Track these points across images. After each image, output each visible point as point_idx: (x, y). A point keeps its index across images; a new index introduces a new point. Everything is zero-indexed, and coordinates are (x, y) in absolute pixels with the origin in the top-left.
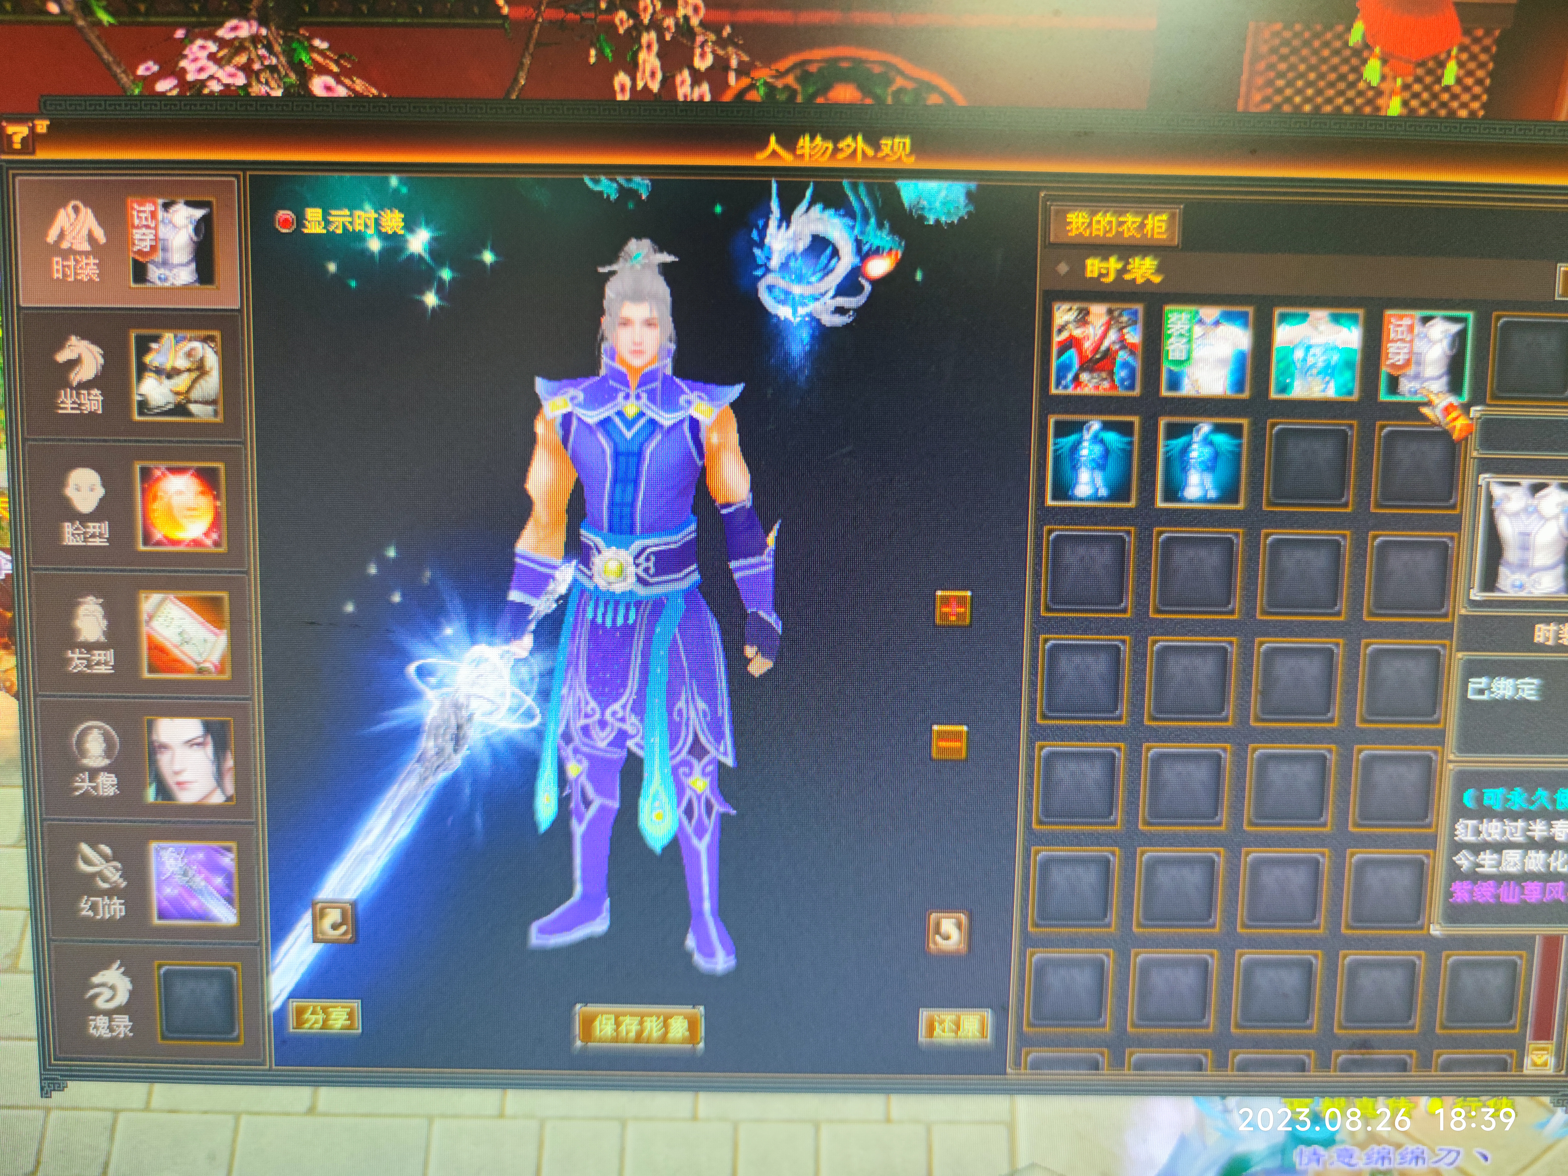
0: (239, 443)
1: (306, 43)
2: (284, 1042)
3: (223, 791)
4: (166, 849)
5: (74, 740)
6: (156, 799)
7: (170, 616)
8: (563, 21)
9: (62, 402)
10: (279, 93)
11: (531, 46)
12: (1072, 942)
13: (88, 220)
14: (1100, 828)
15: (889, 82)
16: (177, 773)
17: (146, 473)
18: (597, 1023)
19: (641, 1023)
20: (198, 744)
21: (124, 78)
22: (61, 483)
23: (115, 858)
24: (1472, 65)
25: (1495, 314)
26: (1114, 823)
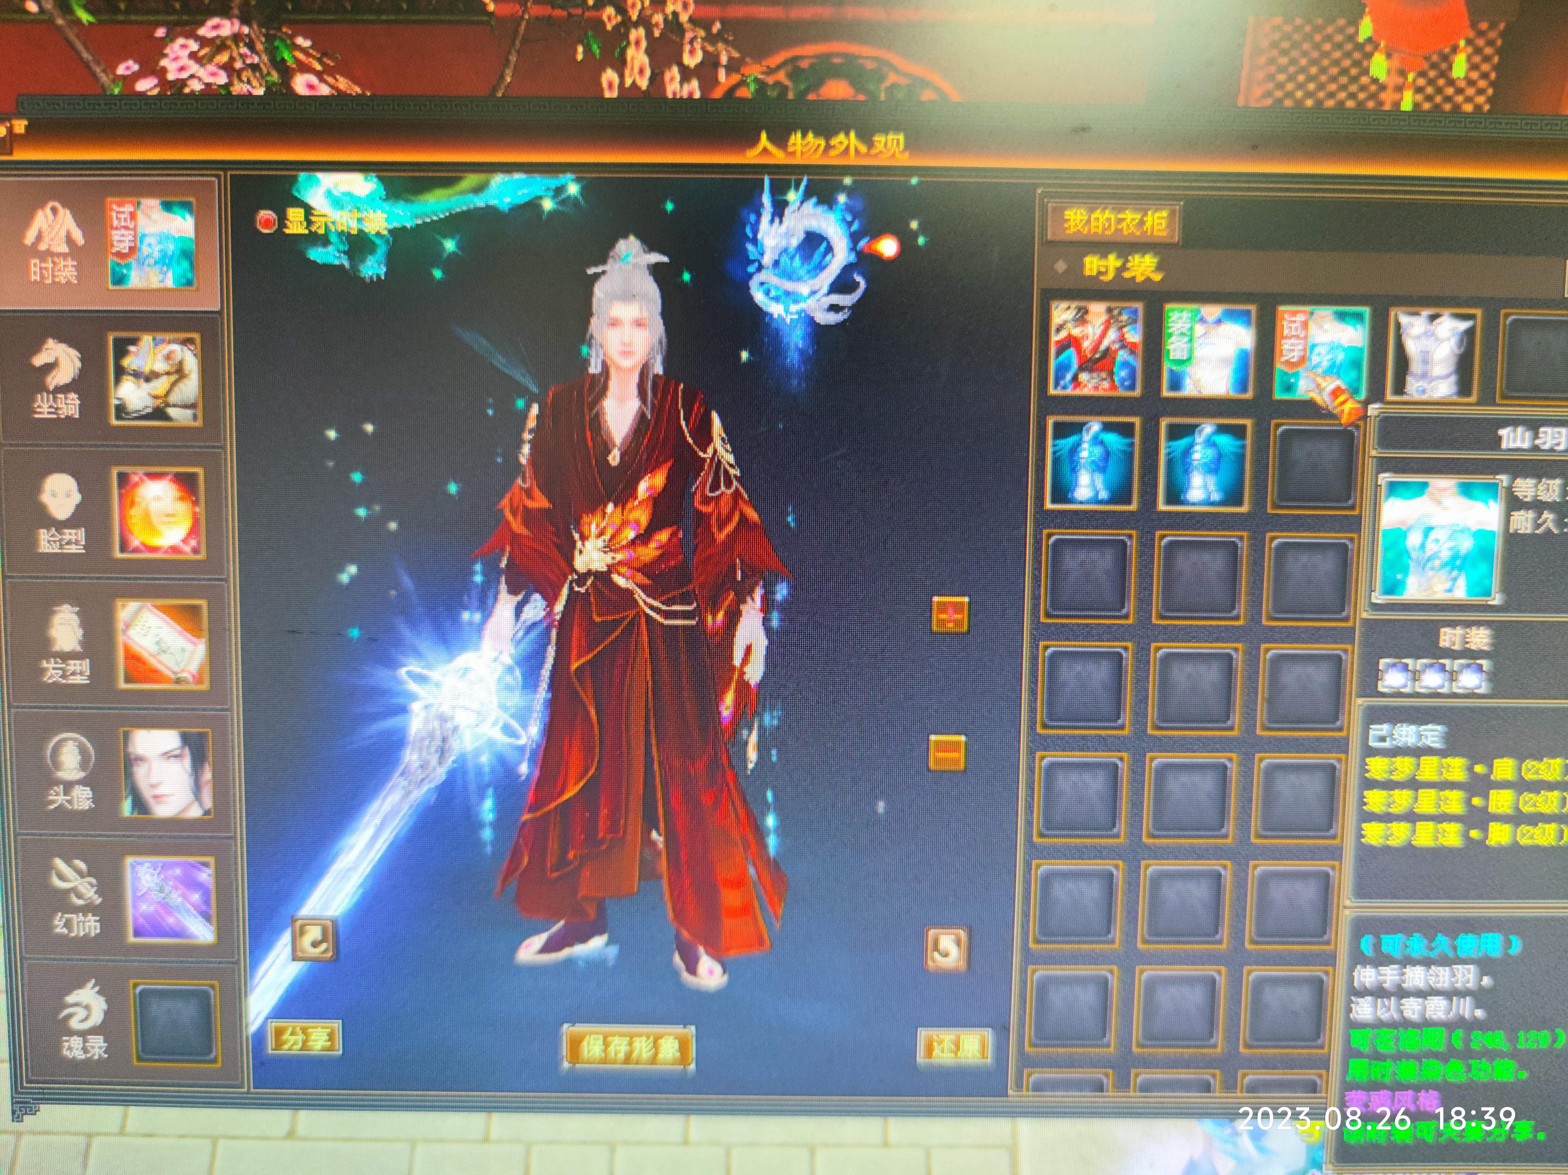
0: (219, 447)
1: (288, 41)
2: (262, 1064)
3: (201, 804)
4: (141, 864)
5: (49, 752)
6: (132, 813)
7: (147, 625)
8: (550, 17)
9: (39, 407)
10: (260, 92)
11: (518, 43)
12: (1074, 959)
13: (66, 221)
14: (1103, 841)
15: (881, 78)
16: (153, 786)
17: (123, 479)
18: (585, 1043)
19: (630, 1044)
20: (176, 756)
21: (104, 78)
22: (37, 489)
23: (90, 874)
24: (1477, 59)
25: (1503, 312)
26: (1117, 836)
